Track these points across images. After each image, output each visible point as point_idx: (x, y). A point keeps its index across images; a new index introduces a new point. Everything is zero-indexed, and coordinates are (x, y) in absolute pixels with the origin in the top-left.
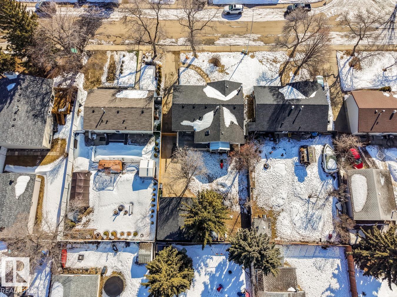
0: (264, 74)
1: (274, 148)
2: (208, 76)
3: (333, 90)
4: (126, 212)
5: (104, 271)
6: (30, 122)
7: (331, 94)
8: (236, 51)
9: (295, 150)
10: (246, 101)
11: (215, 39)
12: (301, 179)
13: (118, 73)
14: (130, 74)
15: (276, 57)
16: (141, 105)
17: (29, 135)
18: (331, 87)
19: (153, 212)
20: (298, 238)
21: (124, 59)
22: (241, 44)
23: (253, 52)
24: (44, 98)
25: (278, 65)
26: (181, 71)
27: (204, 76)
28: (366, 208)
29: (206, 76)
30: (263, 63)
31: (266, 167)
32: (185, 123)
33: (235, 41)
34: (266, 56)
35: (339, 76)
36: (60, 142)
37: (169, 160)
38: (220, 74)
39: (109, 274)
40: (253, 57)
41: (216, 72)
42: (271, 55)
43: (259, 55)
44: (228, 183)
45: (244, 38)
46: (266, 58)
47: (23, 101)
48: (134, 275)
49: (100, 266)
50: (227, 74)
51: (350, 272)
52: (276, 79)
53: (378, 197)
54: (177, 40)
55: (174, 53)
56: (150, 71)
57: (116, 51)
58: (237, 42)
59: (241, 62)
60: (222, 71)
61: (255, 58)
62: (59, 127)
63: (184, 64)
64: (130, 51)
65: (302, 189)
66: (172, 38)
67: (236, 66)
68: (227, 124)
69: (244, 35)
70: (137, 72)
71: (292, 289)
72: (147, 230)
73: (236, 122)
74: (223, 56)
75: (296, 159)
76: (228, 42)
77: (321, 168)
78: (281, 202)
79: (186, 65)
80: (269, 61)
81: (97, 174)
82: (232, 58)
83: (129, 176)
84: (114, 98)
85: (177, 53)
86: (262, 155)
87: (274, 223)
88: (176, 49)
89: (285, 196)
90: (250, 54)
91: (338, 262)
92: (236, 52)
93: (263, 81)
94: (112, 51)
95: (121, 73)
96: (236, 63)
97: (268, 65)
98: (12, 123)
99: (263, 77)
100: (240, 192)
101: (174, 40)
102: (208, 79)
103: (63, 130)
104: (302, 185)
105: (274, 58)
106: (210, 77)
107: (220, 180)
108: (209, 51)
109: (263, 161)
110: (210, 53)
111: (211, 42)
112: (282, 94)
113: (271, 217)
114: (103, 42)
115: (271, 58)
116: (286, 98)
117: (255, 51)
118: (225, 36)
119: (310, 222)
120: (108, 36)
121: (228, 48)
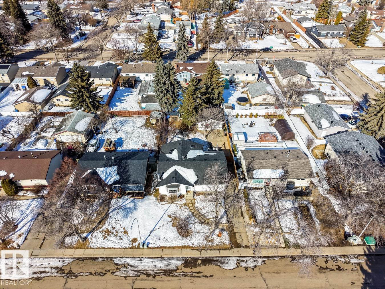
0: (126, 216)
2: (193, 213)
4: (247, 124)
5: (251, 105)
6: (347, 146)
8: (156, 248)
10: (152, 190)
11: (183, 268)
12: (120, 139)
13: (299, 216)
15: (104, 239)
20: (133, 118)
22: (146, 260)
23: (133, 248)
25: (106, 226)
26: (225, 218)
27: (197, 214)
28: (85, 117)
29: (195, 214)
30: (123, 231)
31: (145, 145)
32: (212, 154)
33: (154, 264)
34: (116, 240)
35: (38, 215)
36: (320, 158)
37: (223, 148)
38: (177, 216)
39: (248, 105)
40: (134, 240)
41: (183, 218)
42: (111, 242)
43: (126, 243)
45: (140, 269)
46: (118, 238)
47: (366, 156)
48: (233, 104)
49: (253, 107)
50: (169, 216)
52: (114, 210)
53: (73, 120)
54: (238, 265)
55: (238, 246)
57: (316, 246)
58: (152, 262)
59: (151, 233)
60: (176, 219)
61: (132, 238)
63: (223, 229)
64: (296, 246)
65: (120, 135)
66: (246, 269)
68: (175, 151)
69: (139, 274)
70: (278, 217)
72: (229, 117)
73: (167, 154)
74: (174, 240)
75: (120, 149)
76: (165, 263)
77: (101, 145)
78: (139, 130)
79: (220, 227)
80: (115, 233)
82: (162, 237)
84: (285, 169)
85: (235, 244)
87: (146, 123)
88: (236, 252)
89: (135, 132)
90: (136, 244)
91: (112, 110)
92: (156, 246)
93: (129, 208)
94: (322, 246)
95: (295, 215)
96: (157, 230)
97: (118, 227)
98: (360, 142)
99: (128, 212)
100: (167, 136)
101: (243, 264)
102: (193, 211)
103: (322, 164)
104: (121, 137)
105: (108, 237)
106: (190, 213)
108: (192, 248)
109: (146, 148)
110: (190, 245)
111: (189, 263)
112: (118, 173)
113: (147, 125)
114: (343, 260)
115: (111, 238)
116: (116, 167)
117: (129, 248)
118: (168, 273)
119: (122, 123)
120: (339, 269)
121: (166, 253)
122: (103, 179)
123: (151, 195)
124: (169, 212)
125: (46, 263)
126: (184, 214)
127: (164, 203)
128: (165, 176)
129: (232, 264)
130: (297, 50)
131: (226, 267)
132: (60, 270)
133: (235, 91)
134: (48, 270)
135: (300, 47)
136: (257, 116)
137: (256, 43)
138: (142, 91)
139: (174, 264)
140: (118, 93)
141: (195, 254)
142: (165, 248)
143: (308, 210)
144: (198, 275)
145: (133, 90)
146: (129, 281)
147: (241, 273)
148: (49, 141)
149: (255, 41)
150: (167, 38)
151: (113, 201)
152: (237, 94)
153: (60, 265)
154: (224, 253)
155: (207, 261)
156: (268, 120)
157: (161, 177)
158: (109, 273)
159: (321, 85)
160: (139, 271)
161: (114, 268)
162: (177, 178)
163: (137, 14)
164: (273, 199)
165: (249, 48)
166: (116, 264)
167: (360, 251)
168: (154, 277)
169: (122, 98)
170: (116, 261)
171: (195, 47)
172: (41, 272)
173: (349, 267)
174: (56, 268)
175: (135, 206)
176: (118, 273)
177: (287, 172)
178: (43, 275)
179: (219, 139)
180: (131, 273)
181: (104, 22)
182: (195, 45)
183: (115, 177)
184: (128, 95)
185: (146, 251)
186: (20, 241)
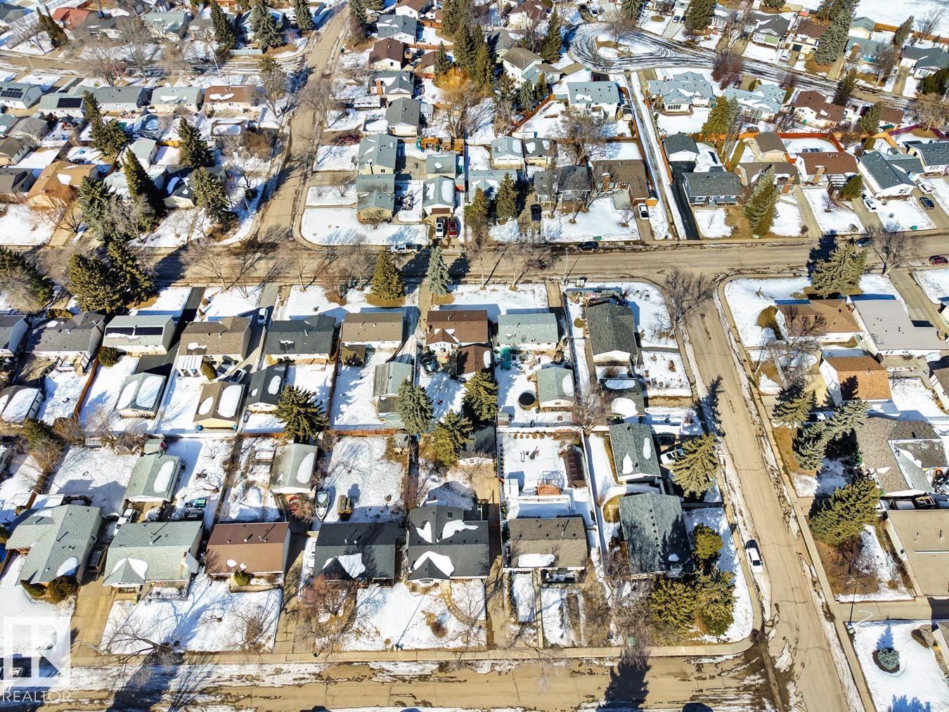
0: (376, 611)
1: (378, 516)
2: (449, 607)
3: (293, 590)
4: (527, 453)
5: (538, 410)
6: (637, 518)
7: (297, 586)
8: (410, 650)
9: (355, 516)
11: (438, 672)
12: (355, 487)
13: (565, 610)
14: (548, 607)
15: (356, 640)
16: (523, 545)
17: (634, 505)
18: (295, 594)
19: (502, 455)
20: (368, 439)
21: (561, 632)
22: (401, 665)
23: (386, 650)
24: (634, 548)
25: (356, 625)
26: (484, 614)
27: (453, 608)
28: (306, 454)
30: (375, 630)
31: (389, 498)
32: (474, 528)
33: (410, 668)
34: (369, 642)
35: (281, 611)
36: (612, 519)
37: (491, 502)
38: (432, 611)
39: (534, 409)
40: (388, 642)
41: (437, 613)
42: (362, 644)
43: (379, 645)
44: (429, 483)
45: (396, 673)
46: (370, 639)
47: (652, 539)
48: (512, 408)
49: (541, 414)
50: (423, 612)
51: (329, 415)
52: (362, 604)
53: (291, 463)
54: (492, 668)
55: (494, 647)
56: (524, 612)
57: (574, 647)
58: (408, 666)
59: (404, 632)
60: (430, 615)
61: (385, 639)
62: (616, 535)
63: (480, 627)
64: (554, 647)
65: (355, 478)
66: (500, 673)
67: (410, 625)
68: (428, 525)
69: (395, 679)
70: (541, 611)
71: (383, 399)
72: (505, 440)
73: (419, 530)
74: (428, 641)
75: (357, 506)
76: (420, 667)
77: (332, 498)
78: (379, 467)
79: (478, 624)
80: (367, 634)
81: (563, 485)
82: (416, 638)
83: (530, 485)
84: (556, 553)
85: (491, 645)
86: (390, 510)
87: (388, 449)
88: (492, 654)
89: (374, 472)
90: (389, 646)
91: (336, 423)
92: (410, 648)
93: (378, 601)
94: (580, 646)
95: (561, 609)
96: (411, 629)
97: (369, 626)
98: (653, 514)
99: (377, 607)
100: (417, 475)
101: (497, 668)
102: (449, 604)
103: (611, 531)
104: (355, 482)
105: (360, 638)
106: (446, 607)
107: (437, 485)
108: (447, 651)
109: (391, 504)
110: (445, 646)
111: (443, 666)
112: (363, 562)
113: (390, 455)
114: (597, 663)
115: (363, 639)
116: (360, 555)
117: (383, 651)
118: (423, 678)
119: (354, 451)
120: (591, 673)
121: (421, 656)
122: (347, 570)
123: (401, 581)
124: (424, 606)
125: (303, 668)
126: (438, 609)
127: (416, 594)
128: (417, 566)
129: (485, 669)
130: (643, 244)
131: (480, 671)
132: (319, 676)
133: (518, 373)
134: (307, 676)
135: (652, 233)
136: (542, 435)
137: (573, 222)
138: (379, 388)
139: (431, 668)
140: (340, 379)
141: (451, 658)
142: (420, 650)
143: (577, 600)
144: (451, 680)
145: (363, 372)
146: (387, 686)
147: (495, 678)
148: (263, 491)
149: (571, 216)
150: (411, 206)
151: (360, 591)
152: (521, 385)
153: (317, 670)
154: (479, 656)
155: (461, 664)
156: (558, 442)
157: (412, 568)
158: (366, 679)
159: (654, 359)
160: (395, 676)
161: (369, 673)
162: (431, 571)
163: (346, 107)
164: (541, 587)
165: (558, 240)
166: (372, 669)
167: (615, 652)
168: (410, 682)
169: (349, 394)
170: (372, 665)
171: (461, 239)
172: (301, 679)
173: (600, 671)
174: (314, 674)
175: (384, 597)
176: (374, 679)
177: (557, 558)
178: (303, 682)
179: (487, 484)
180: (388, 679)
181: (283, 138)
182: (462, 231)
183: (361, 568)
184: (356, 385)
185: (400, 654)
186: (270, 644)
